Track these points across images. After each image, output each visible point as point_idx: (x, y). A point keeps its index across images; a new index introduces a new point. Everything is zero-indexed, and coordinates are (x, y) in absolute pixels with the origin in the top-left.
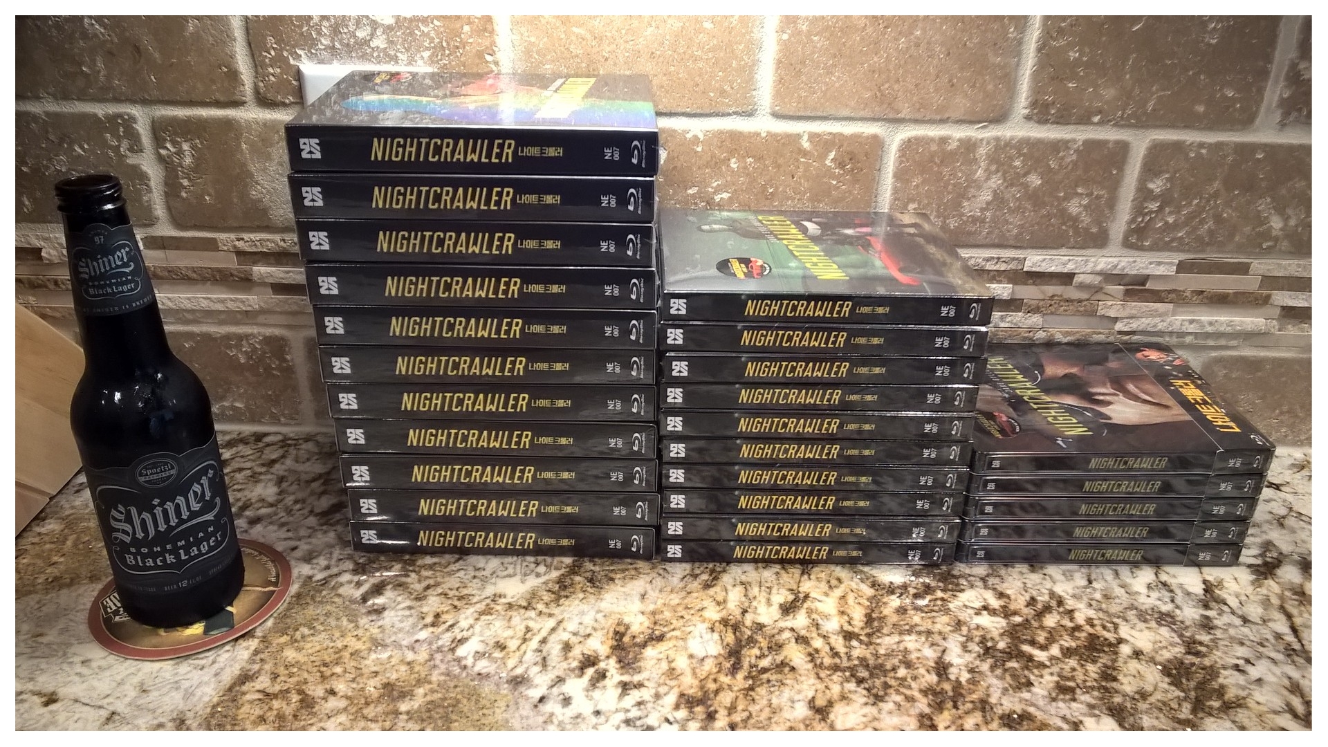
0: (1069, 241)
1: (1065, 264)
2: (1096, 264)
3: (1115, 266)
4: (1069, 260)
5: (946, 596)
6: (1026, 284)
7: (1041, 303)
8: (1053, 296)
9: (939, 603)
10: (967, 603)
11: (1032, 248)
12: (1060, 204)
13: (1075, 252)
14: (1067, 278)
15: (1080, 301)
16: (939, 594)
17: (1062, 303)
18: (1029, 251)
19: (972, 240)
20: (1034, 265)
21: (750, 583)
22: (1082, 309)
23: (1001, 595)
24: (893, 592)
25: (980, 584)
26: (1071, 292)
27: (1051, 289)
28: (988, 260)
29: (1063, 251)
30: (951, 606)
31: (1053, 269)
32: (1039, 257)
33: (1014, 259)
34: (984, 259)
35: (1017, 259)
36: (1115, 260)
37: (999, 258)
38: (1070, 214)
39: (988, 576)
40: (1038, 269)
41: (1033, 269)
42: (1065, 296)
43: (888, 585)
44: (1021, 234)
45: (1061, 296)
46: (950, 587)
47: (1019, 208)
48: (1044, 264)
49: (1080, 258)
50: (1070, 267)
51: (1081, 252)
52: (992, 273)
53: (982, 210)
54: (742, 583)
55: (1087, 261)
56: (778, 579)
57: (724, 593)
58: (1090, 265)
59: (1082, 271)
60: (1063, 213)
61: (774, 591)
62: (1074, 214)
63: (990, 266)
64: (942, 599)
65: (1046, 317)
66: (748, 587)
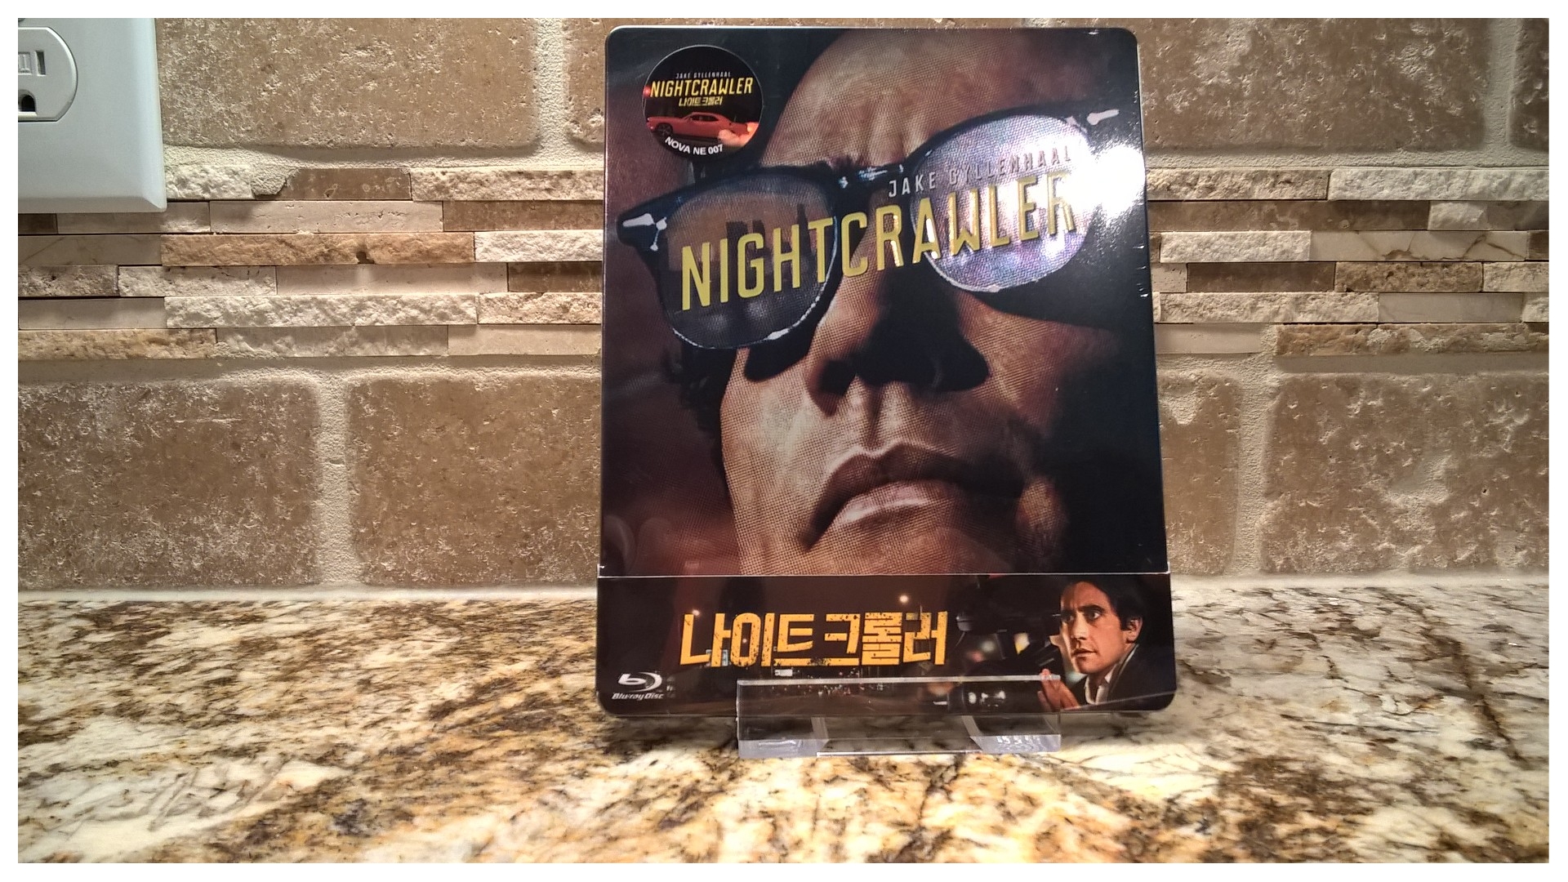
0: (1410, 135)
1: (1407, 183)
2: (1468, 180)
3: (1506, 185)
4: (1416, 175)
5: (1330, 824)
6: (1336, 229)
7: (1371, 270)
8: (1393, 254)
9: (1316, 838)
10: (1393, 837)
11: (1341, 150)
12: (1381, 58)
13: (1421, 157)
14: (1413, 213)
15: (1446, 263)
16: (1309, 821)
17: (1411, 269)
18: (1336, 157)
19: (1220, 137)
20: (1349, 184)
21: (787, 816)
22: (1453, 280)
23: (1477, 818)
24: (1181, 820)
25: (1406, 795)
26: (1427, 246)
27: (1389, 240)
28: (1256, 178)
29: (1401, 156)
30: (1353, 844)
31: (1385, 194)
32: (1355, 170)
33: (1307, 175)
34: (1249, 177)
35: (1313, 175)
36: (1504, 172)
37: (1277, 175)
38: (1404, 77)
39: (1417, 779)
40: (1355, 195)
41: (1348, 195)
42: (1417, 254)
43: (1163, 806)
44: (1315, 120)
45: (1408, 253)
46: (1331, 804)
47: (1303, 68)
48: (1367, 183)
49: (1436, 171)
50: (1417, 190)
51: (1437, 157)
52: (1267, 208)
53: (1235, 72)
54: (765, 814)
55: (1449, 176)
56: (865, 803)
57: (712, 838)
58: (1457, 183)
59: (1443, 195)
60: (1391, 78)
61: (853, 827)
62: (1412, 77)
63: (1260, 192)
64: (1322, 831)
65: (1382, 298)
66: (782, 822)
